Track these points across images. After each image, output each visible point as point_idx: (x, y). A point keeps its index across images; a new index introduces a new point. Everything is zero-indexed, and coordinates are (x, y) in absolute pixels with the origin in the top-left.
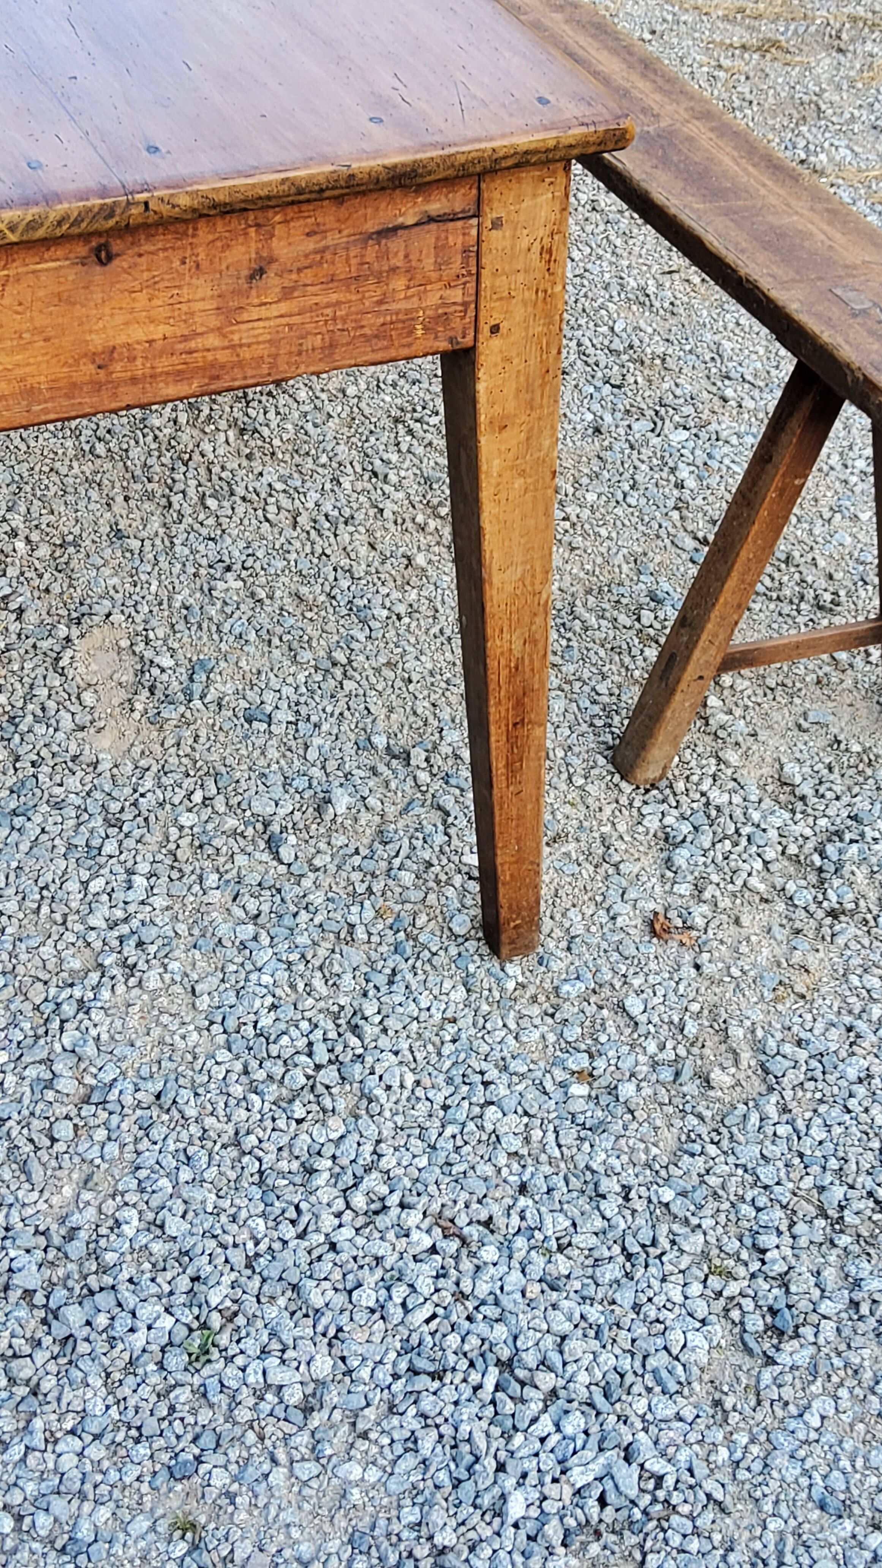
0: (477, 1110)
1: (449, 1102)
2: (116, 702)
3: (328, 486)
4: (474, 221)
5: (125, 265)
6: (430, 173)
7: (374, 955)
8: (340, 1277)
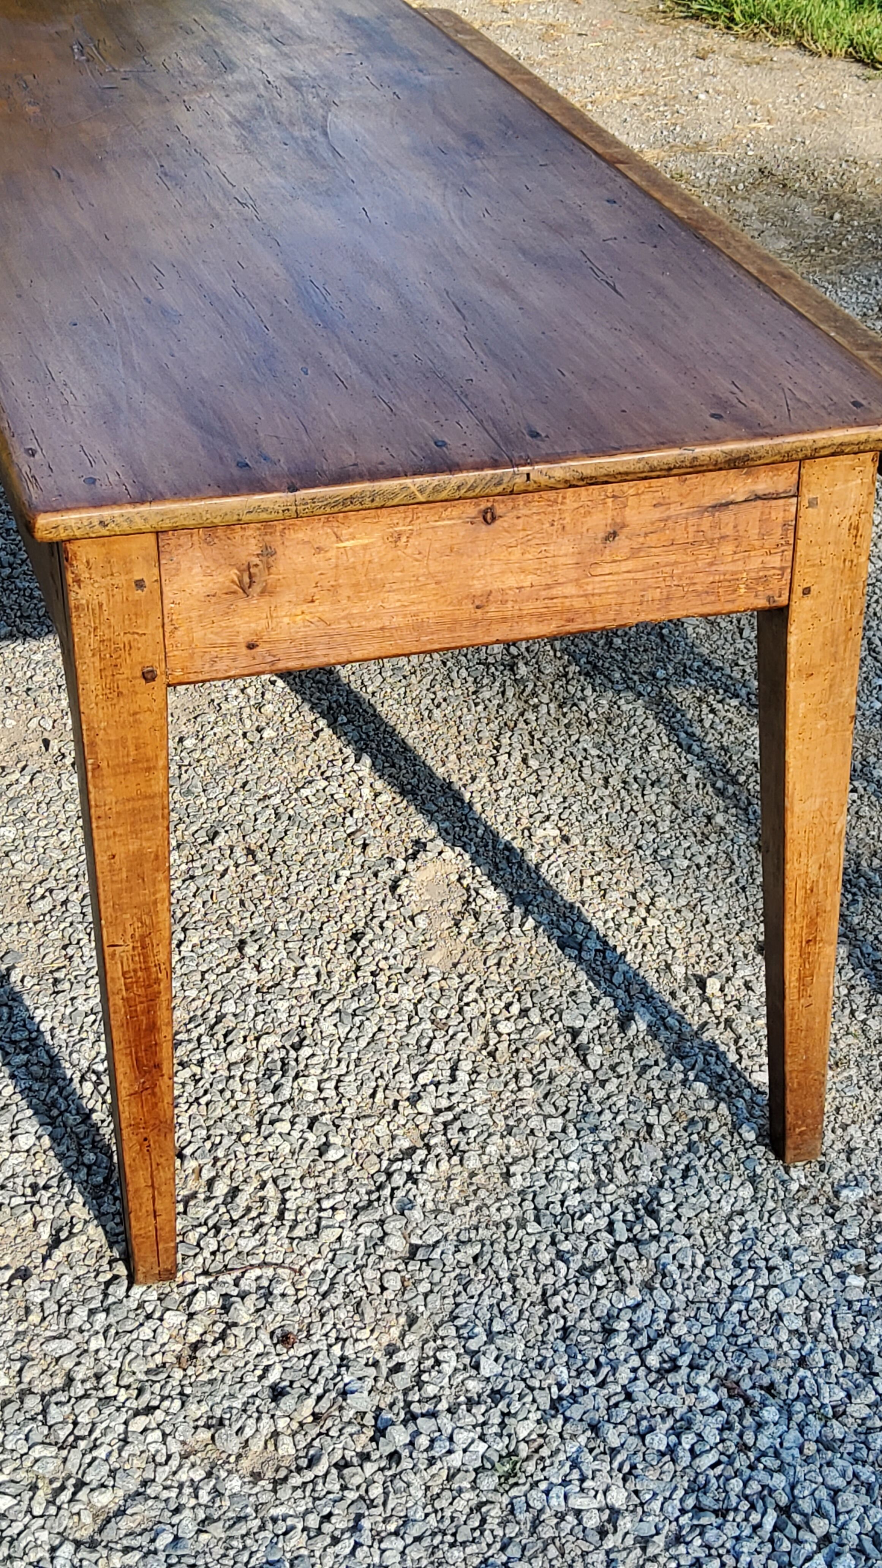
0: (761, 1291)
1: (736, 1282)
2: (445, 925)
3: (637, 754)
4: (794, 500)
5: (506, 525)
6: (760, 458)
7: (669, 1152)
8: (634, 1423)
